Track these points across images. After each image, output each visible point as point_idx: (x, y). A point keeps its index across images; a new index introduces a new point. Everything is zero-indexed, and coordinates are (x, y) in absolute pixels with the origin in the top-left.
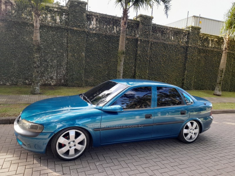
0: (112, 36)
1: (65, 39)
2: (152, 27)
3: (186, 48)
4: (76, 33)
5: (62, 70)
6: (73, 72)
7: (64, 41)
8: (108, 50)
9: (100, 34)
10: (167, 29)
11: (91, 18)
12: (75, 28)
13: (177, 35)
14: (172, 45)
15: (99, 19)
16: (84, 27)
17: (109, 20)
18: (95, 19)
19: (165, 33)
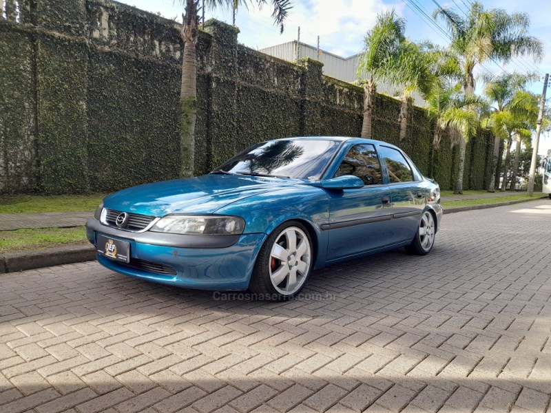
0: (152, 63)
1: (27, 61)
2: (238, 51)
3: (301, 105)
4: (59, 46)
5: (21, 148)
6: (55, 154)
7: (22, 68)
8: (145, 99)
9: (124, 56)
10: (265, 60)
11: (96, 11)
12: (57, 34)
13: (283, 76)
14: (276, 96)
15: (116, 18)
16: (80, 32)
17: (143, 22)
18: (105, 16)
19: (261, 69)
